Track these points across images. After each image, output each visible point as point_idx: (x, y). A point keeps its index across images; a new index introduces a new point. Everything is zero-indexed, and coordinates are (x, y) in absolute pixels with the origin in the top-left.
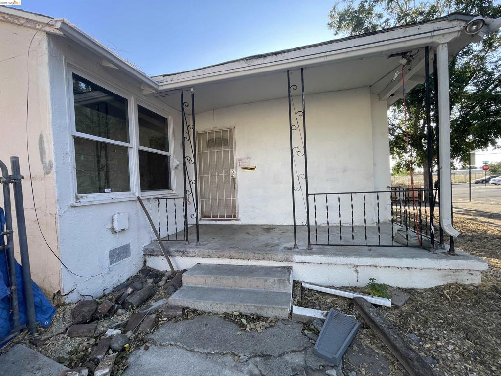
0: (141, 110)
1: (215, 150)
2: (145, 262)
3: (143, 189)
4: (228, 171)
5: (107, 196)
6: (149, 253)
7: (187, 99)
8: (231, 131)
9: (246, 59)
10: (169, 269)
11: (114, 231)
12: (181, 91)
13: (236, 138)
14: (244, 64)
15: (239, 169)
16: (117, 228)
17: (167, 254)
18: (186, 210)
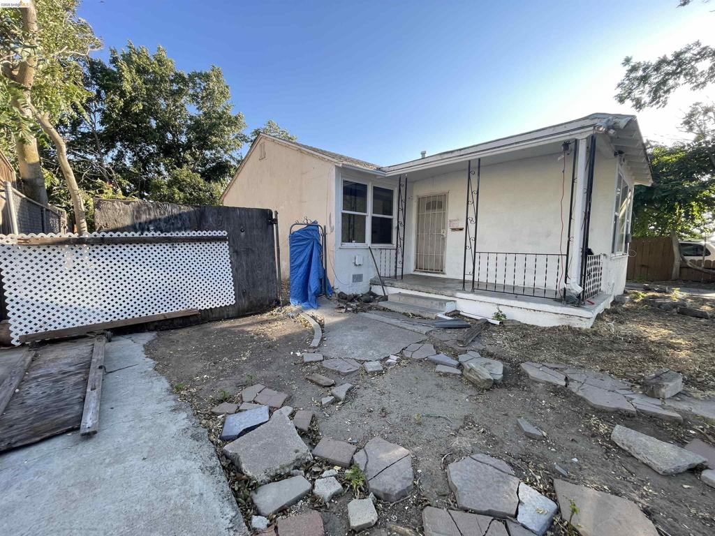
0: (375, 189)
1: (431, 212)
2: (370, 288)
3: (373, 241)
4: (440, 231)
5: (353, 244)
6: (373, 283)
7: (403, 183)
8: (445, 196)
9: (441, 154)
10: (383, 295)
11: (356, 265)
12: (400, 177)
13: (450, 202)
14: (439, 158)
15: (449, 230)
16: (357, 263)
17: (383, 285)
18: (396, 258)
